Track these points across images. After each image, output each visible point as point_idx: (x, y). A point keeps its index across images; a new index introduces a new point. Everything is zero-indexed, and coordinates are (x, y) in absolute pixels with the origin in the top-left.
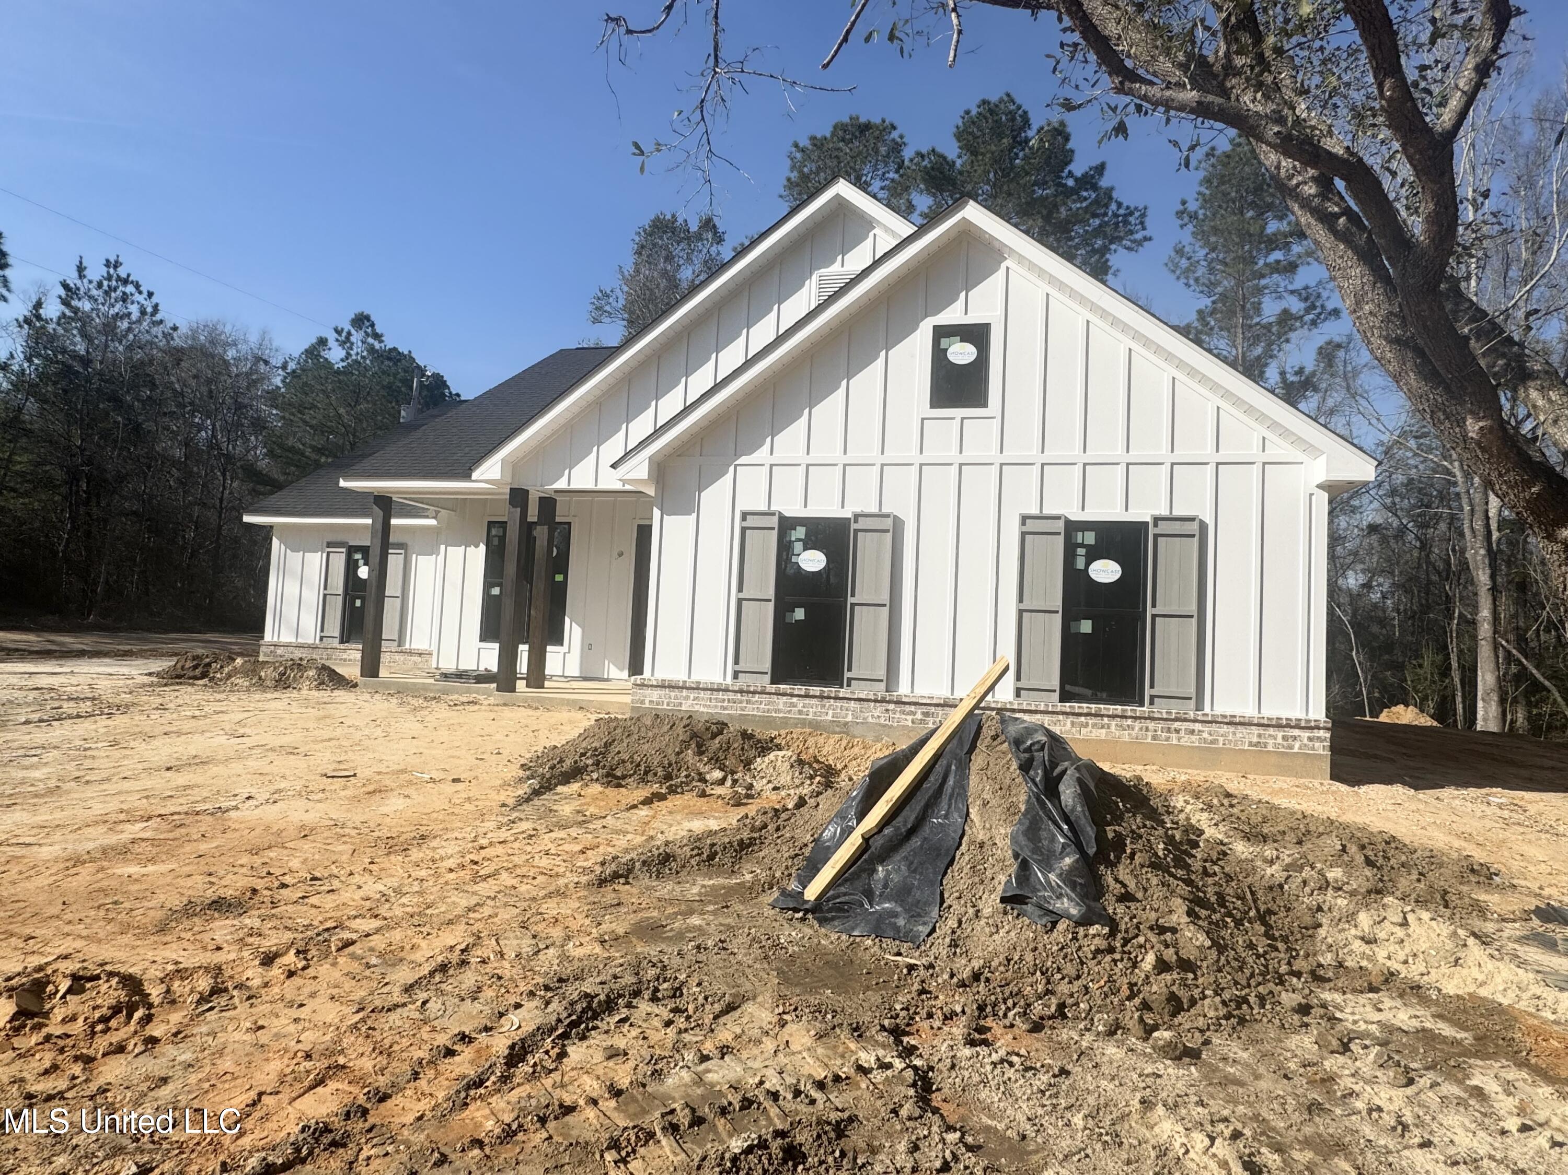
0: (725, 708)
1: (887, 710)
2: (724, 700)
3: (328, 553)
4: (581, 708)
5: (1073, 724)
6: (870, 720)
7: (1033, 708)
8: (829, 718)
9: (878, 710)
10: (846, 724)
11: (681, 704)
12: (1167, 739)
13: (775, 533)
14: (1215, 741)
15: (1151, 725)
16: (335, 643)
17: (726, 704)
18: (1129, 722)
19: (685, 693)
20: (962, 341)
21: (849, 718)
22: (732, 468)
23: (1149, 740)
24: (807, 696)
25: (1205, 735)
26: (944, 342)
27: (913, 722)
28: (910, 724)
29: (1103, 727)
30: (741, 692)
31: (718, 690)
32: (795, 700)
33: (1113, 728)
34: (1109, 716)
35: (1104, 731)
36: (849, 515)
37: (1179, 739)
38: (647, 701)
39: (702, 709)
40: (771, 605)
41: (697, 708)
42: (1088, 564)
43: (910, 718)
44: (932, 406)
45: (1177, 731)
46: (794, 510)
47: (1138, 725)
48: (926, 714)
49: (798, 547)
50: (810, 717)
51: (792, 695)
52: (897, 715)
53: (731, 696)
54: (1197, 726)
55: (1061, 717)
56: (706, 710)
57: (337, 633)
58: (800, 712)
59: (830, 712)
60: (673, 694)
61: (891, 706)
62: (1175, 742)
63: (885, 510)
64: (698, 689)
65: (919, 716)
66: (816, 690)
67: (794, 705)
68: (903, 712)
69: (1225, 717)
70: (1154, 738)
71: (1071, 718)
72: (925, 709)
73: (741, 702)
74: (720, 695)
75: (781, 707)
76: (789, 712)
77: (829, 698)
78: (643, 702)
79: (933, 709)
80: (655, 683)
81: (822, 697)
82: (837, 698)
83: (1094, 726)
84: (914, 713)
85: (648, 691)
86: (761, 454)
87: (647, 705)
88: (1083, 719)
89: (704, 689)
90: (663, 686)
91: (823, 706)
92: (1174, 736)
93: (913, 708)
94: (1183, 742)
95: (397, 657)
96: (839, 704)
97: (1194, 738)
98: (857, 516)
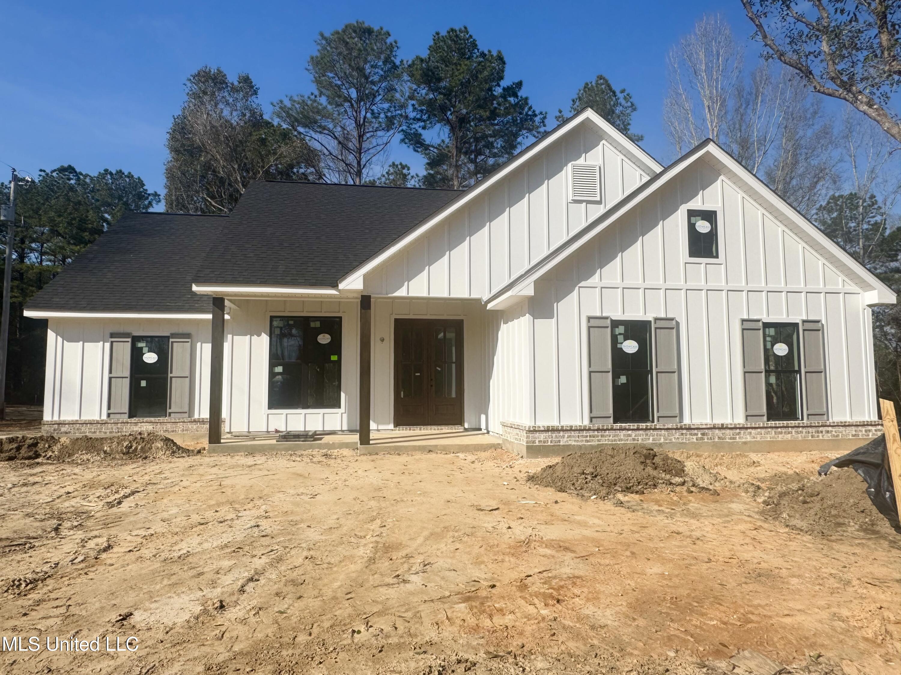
0: (587, 441)
1: (682, 434)
2: (587, 436)
3: (112, 343)
4: (430, 451)
5: (775, 432)
6: (674, 440)
7: (757, 426)
8: (651, 441)
9: (677, 434)
10: (660, 444)
11: (559, 441)
12: (818, 436)
13: (609, 330)
14: (838, 436)
15: (810, 430)
16: (125, 418)
17: (588, 439)
18: (801, 429)
19: (561, 434)
20: (702, 219)
21: (662, 440)
22: (577, 288)
23: (810, 438)
24: (638, 429)
25: (834, 433)
26: (693, 220)
27: (697, 440)
28: (695, 440)
29: (789, 433)
30: (598, 430)
31: (583, 430)
32: (630, 432)
33: (794, 432)
34: (791, 427)
35: (790, 435)
36: (650, 319)
37: (823, 436)
38: (537, 441)
39: (573, 443)
40: (610, 374)
41: (570, 443)
42: (773, 346)
43: (695, 437)
44: (690, 256)
45: (822, 432)
46: (618, 316)
47: (804, 430)
48: (703, 434)
49: (620, 338)
50: (640, 442)
51: (629, 430)
52: (688, 437)
53: (591, 433)
54: (830, 429)
55: (770, 430)
56: (576, 444)
57: (126, 409)
58: (634, 440)
59: (651, 438)
60: (554, 435)
61: (684, 431)
62: (821, 438)
63: (670, 316)
64: (571, 430)
65: (700, 436)
66: (643, 425)
67: (630, 435)
68: (691, 434)
69: (841, 422)
70: (812, 436)
71: (774, 430)
72: (702, 431)
73: (598, 436)
74: (585, 433)
75: (622, 437)
76: (627, 440)
77: (651, 429)
78: (534, 442)
79: (706, 431)
80: (542, 429)
81: (646, 429)
82: (655, 429)
83: (785, 433)
84: (696, 434)
85: (537, 435)
86: (595, 280)
87: (537, 444)
88: (779, 430)
89: (574, 430)
90: (547, 430)
91: (647, 435)
92: (820, 435)
93: (696, 431)
94: (826, 438)
95: (190, 426)
96: (655, 432)
97: (829, 435)
98: (656, 319)
